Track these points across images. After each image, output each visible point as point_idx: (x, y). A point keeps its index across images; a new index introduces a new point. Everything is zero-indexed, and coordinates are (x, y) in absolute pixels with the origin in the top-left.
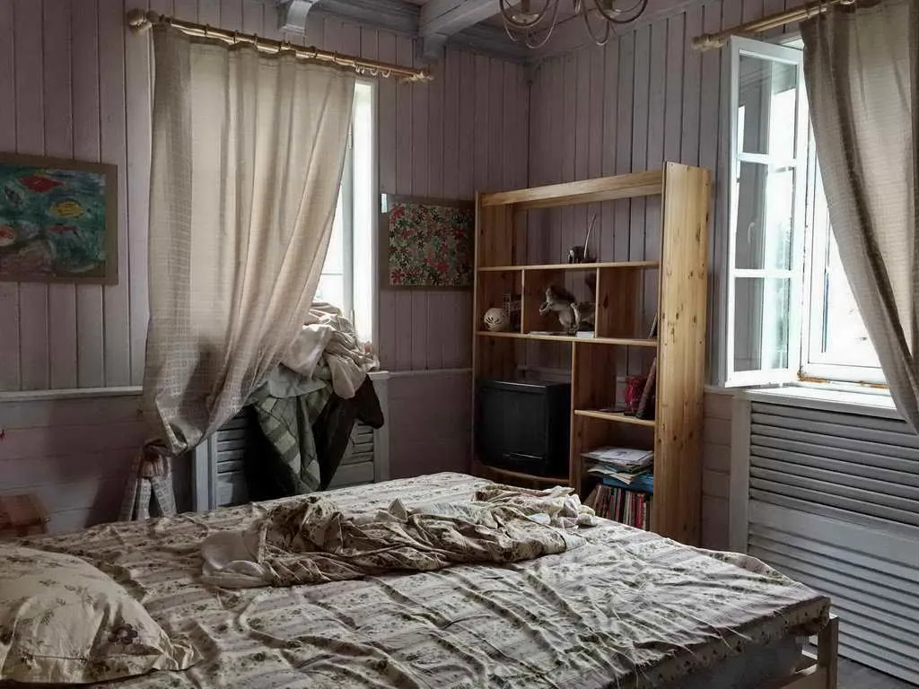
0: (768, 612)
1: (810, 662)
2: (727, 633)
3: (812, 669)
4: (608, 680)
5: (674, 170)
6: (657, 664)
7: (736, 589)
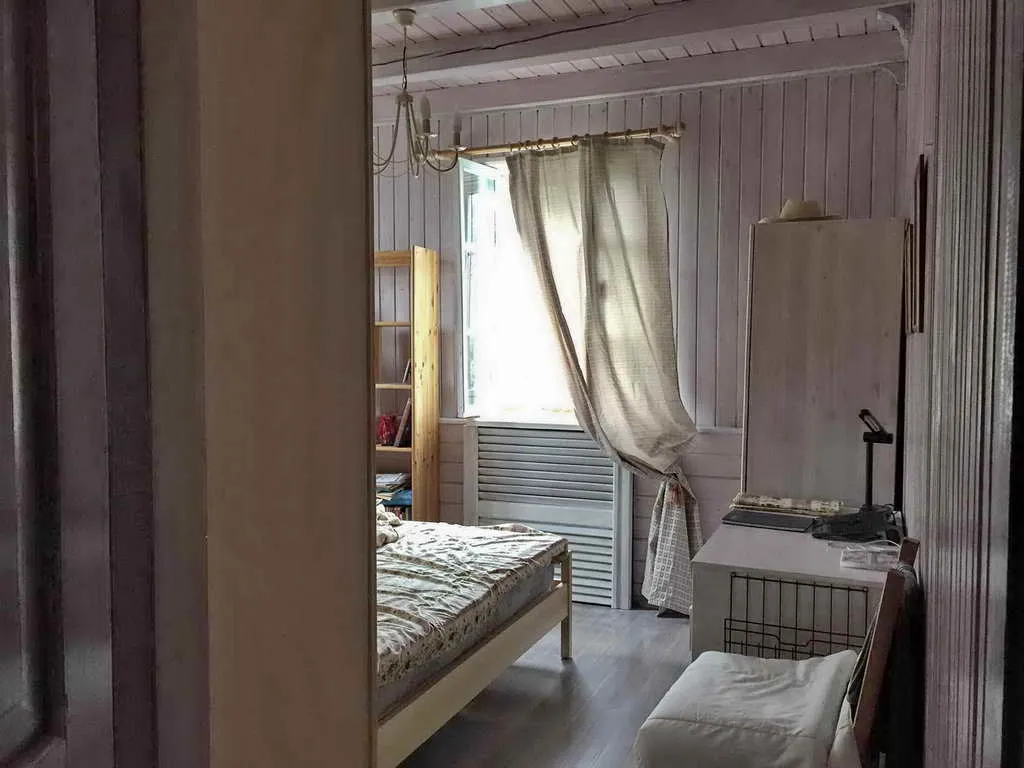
0: (544, 548)
1: (559, 582)
2: (529, 560)
3: (561, 585)
4: (487, 589)
5: (419, 251)
6: (505, 579)
7: (519, 541)
